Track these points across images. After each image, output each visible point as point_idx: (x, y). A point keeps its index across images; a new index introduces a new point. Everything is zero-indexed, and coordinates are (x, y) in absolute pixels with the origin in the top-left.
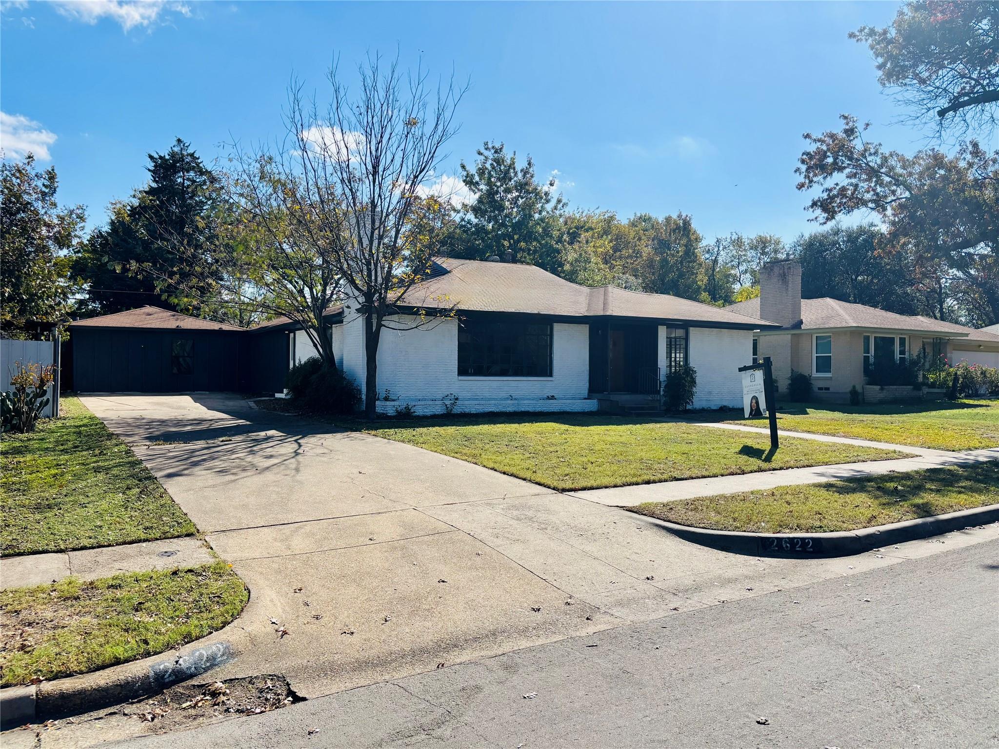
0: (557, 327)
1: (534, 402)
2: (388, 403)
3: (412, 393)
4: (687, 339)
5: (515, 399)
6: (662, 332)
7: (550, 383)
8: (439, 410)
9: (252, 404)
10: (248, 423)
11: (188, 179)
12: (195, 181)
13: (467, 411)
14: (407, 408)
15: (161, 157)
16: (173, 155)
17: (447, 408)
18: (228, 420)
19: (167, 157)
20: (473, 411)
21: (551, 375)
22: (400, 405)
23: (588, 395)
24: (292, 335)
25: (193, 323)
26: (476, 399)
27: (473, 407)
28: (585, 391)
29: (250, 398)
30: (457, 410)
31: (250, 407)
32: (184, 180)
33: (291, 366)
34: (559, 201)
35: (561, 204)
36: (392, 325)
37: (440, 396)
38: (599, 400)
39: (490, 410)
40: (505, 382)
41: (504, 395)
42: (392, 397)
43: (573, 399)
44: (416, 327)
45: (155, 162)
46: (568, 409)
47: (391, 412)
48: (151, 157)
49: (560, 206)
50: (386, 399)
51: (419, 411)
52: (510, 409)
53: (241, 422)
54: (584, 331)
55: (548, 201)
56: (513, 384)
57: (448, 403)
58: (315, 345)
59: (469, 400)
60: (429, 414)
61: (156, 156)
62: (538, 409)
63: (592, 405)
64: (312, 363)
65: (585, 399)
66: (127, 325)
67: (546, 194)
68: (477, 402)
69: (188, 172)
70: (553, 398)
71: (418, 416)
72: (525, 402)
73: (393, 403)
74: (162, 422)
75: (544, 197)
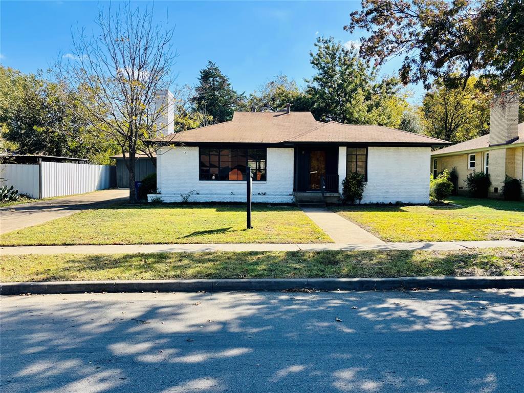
0: (269, 150)
4: (367, 155)
5: (235, 194)
6: (343, 150)
7: (264, 185)
13: (198, 201)
17: (185, 199)
20: (202, 201)
21: (265, 180)
23: (293, 192)
28: (290, 190)
59: (205, 194)
60: (173, 202)
63: (288, 199)
70: (264, 194)
71: (166, 203)
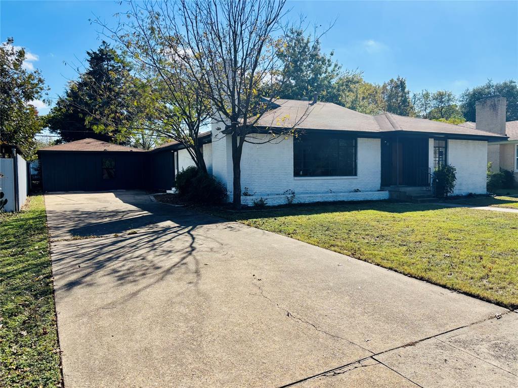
0: (360, 141)
1: (347, 194)
2: (248, 197)
3: (263, 189)
4: (446, 148)
5: (334, 192)
6: (431, 142)
7: (356, 180)
8: (282, 201)
9: (152, 198)
10: (150, 214)
11: (110, 66)
12: (114, 67)
13: (302, 201)
14: (261, 201)
15: (94, 53)
16: (101, 51)
17: (289, 200)
18: (135, 212)
19: (98, 52)
20: (307, 202)
21: (356, 175)
22: (256, 198)
23: (381, 188)
24: (176, 153)
25: (115, 147)
26: (307, 193)
27: (306, 199)
28: (378, 186)
29: (151, 194)
30: (295, 201)
31: (151, 200)
32: (108, 66)
33: (176, 173)
34: (336, 66)
35: (337, 67)
36: (252, 140)
37: (282, 192)
38: (389, 191)
39: (318, 200)
40: (325, 181)
41: (324, 189)
42: (249, 193)
43: (371, 191)
44: (268, 141)
45: (90, 56)
46: (369, 198)
47: (250, 204)
48: (88, 53)
49: (336, 69)
50: (246, 194)
51: (270, 202)
52: (331, 199)
53: (145, 213)
54: (377, 143)
55: (330, 65)
56: (332, 181)
57: (289, 196)
58: (193, 158)
59: (302, 193)
60: (276, 204)
61: (91, 52)
62: (350, 199)
63: (384, 195)
64: (191, 170)
65: (378, 191)
66: (74, 150)
67: (329, 61)
68: (308, 195)
69: (110, 61)
70: (358, 190)
71: (269, 206)
72: (341, 194)
73: (251, 197)
74: (89, 214)
75: (327, 63)
